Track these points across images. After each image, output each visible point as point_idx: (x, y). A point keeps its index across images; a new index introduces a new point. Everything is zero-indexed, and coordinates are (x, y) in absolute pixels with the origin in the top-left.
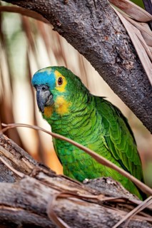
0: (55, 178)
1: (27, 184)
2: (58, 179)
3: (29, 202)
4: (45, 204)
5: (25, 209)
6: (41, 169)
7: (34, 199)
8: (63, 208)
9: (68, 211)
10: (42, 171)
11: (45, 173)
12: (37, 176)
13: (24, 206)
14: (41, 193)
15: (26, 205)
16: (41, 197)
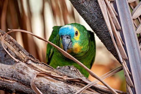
0: (38, 64)
1: (20, 67)
2: (40, 64)
3: (20, 77)
4: (30, 79)
5: (17, 81)
6: (30, 58)
7: (24, 76)
8: (41, 83)
9: (44, 84)
10: (30, 59)
11: (32, 61)
12: (27, 62)
13: (17, 80)
14: (28, 72)
15: (18, 79)
16: (28, 74)
